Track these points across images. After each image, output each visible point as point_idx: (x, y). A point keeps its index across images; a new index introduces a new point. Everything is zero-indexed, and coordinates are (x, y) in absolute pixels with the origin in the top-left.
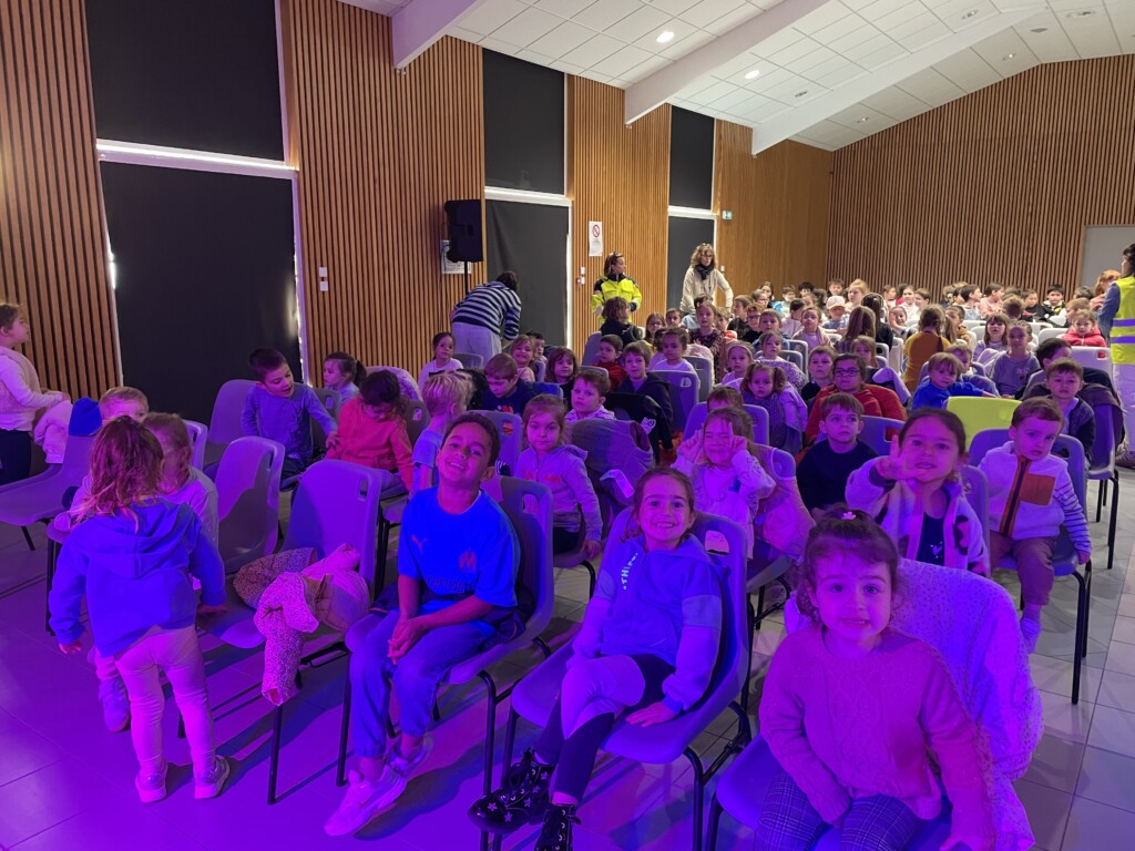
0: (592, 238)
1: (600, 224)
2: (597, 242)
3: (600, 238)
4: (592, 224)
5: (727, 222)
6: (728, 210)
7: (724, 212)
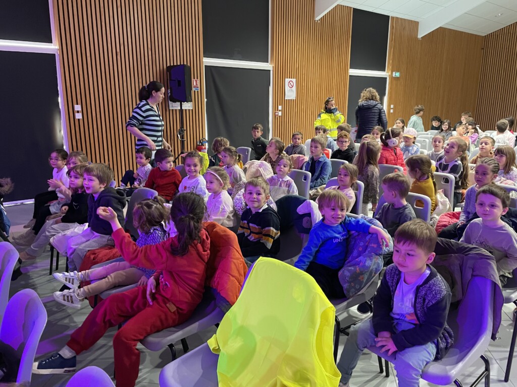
0: (287, 88)
1: (294, 80)
2: (292, 91)
3: (294, 88)
4: (287, 80)
5: (397, 78)
6: (397, 71)
7: (394, 73)
